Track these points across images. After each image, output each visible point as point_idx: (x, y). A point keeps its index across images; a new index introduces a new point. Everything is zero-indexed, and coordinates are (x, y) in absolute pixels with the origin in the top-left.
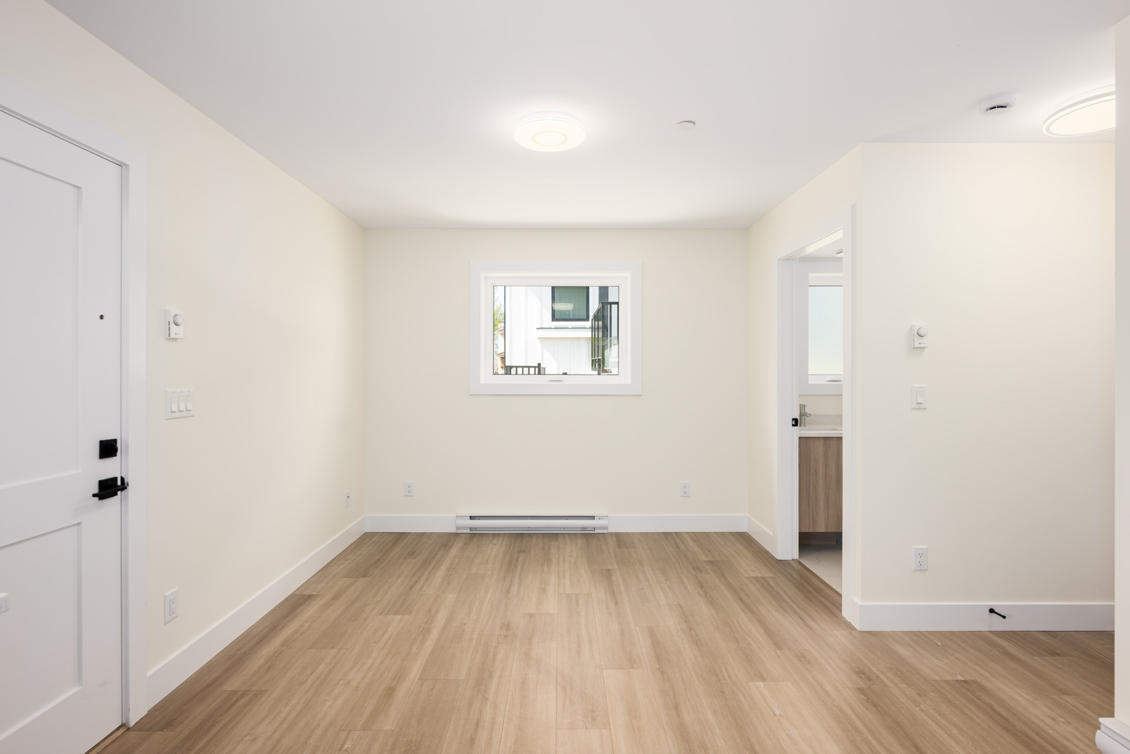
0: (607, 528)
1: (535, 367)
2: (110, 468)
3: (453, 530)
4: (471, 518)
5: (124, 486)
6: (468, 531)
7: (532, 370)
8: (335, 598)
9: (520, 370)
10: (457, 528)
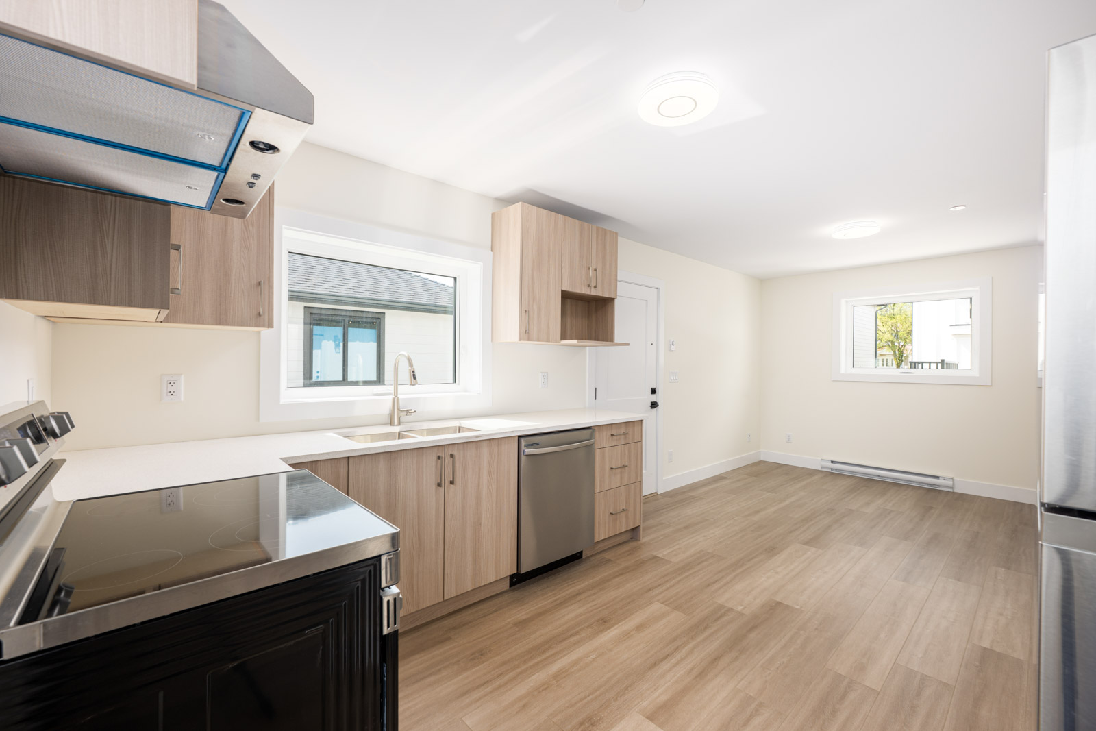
0: (952, 488)
1: (937, 363)
2: (653, 398)
3: (820, 469)
4: (832, 462)
5: (657, 405)
6: (830, 471)
7: (934, 366)
8: (739, 480)
9: (926, 366)
10: (822, 467)
